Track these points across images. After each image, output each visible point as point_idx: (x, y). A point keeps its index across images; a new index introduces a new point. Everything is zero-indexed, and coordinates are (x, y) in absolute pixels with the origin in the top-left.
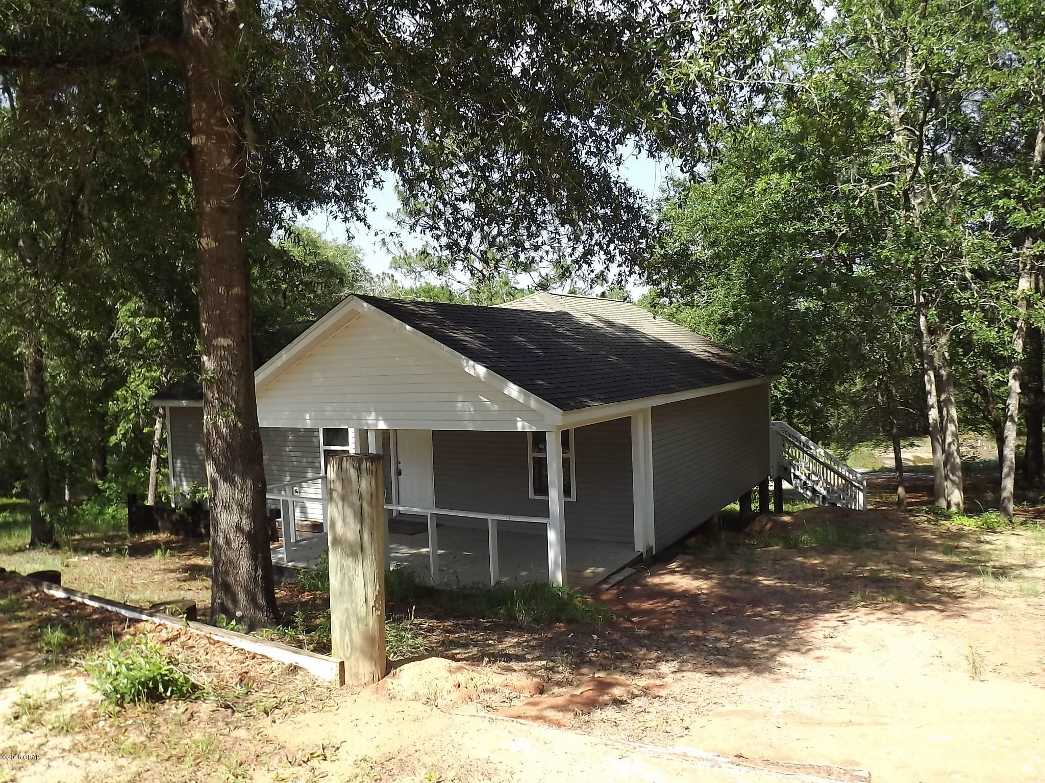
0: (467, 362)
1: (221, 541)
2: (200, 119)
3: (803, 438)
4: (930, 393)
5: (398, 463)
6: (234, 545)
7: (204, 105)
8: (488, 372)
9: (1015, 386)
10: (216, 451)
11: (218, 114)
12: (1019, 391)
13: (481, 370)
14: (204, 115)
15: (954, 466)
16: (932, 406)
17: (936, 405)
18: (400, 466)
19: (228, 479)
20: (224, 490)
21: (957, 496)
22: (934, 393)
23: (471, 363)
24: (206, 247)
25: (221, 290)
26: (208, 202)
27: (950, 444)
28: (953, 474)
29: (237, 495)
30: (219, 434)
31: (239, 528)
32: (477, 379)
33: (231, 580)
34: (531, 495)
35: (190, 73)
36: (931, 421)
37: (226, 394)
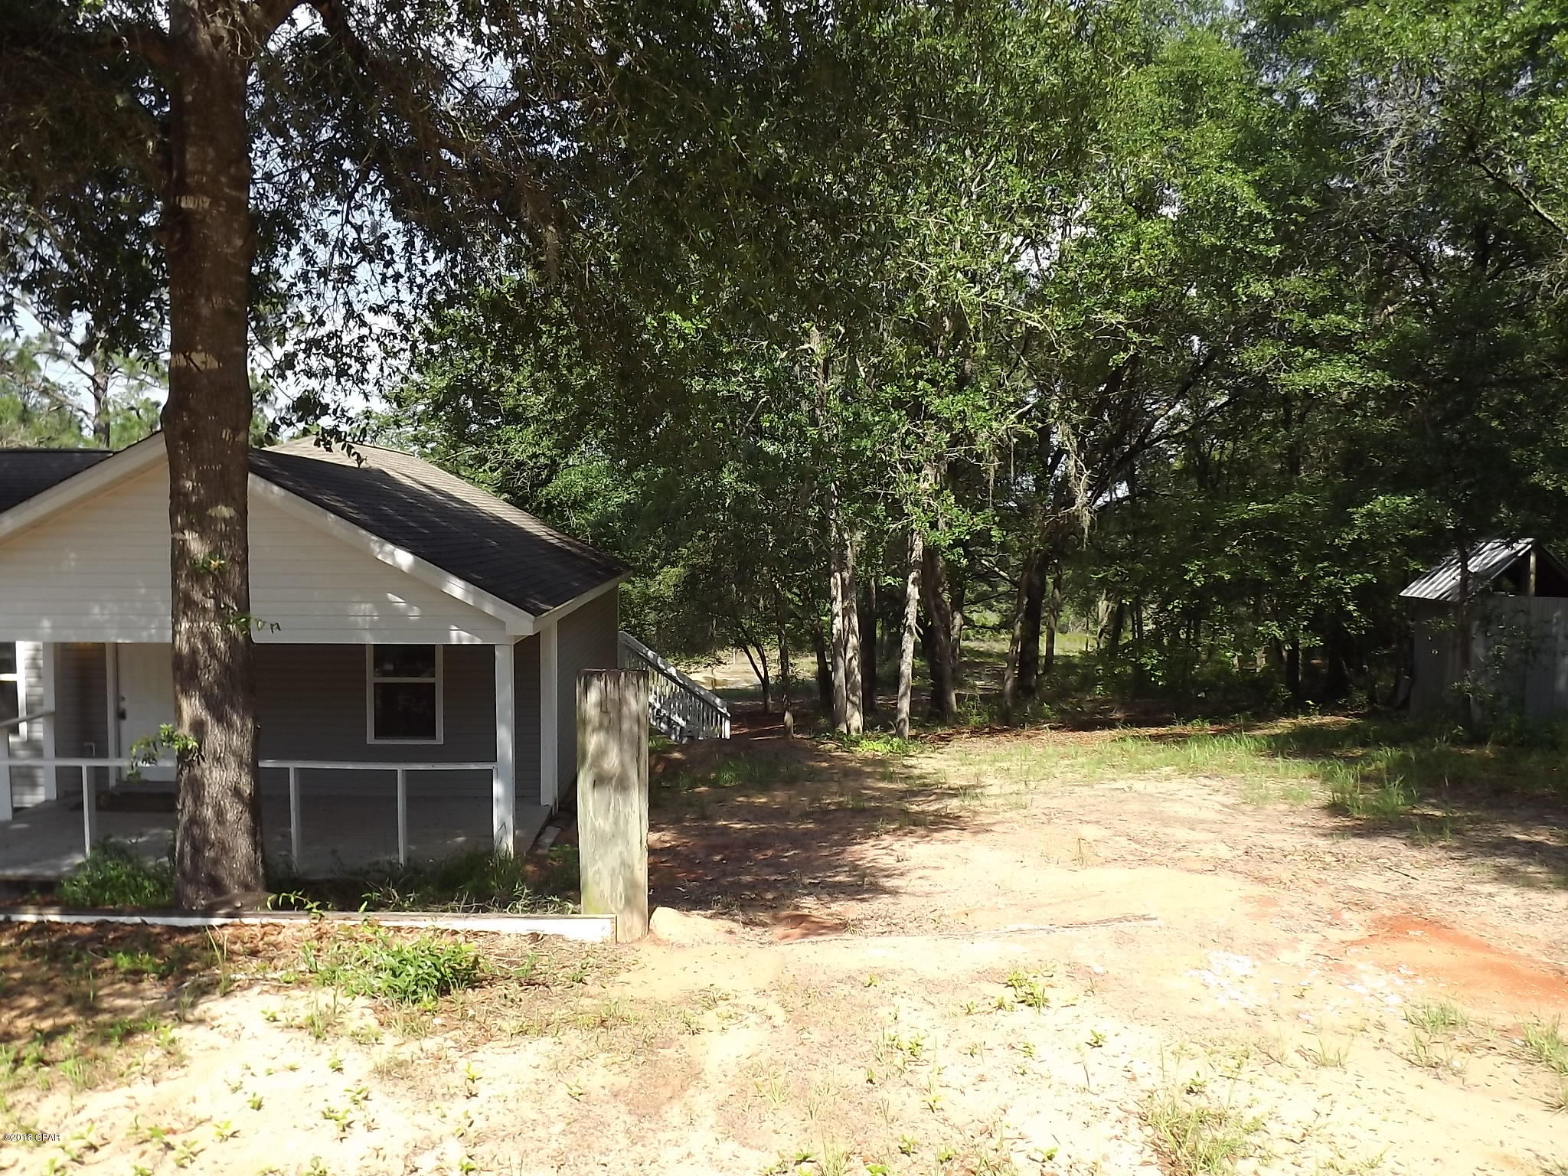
0: (381, 546)
1: (208, 813)
2: (203, 172)
3: (650, 653)
4: (835, 599)
5: (119, 698)
6: (230, 816)
7: (211, 152)
8: (416, 562)
9: (913, 591)
10: (207, 678)
11: (233, 170)
12: (918, 597)
13: (404, 559)
14: (209, 167)
15: (854, 683)
16: (837, 615)
17: (840, 614)
18: (124, 705)
19: (221, 718)
20: (216, 737)
21: (856, 720)
22: (840, 598)
23: (389, 547)
24: (202, 367)
25: (226, 434)
26: (208, 299)
28: (854, 695)
29: (236, 741)
30: (212, 650)
31: (237, 792)
32: (396, 570)
33: (222, 873)
34: (370, 739)
35: (189, 98)
36: (834, 631)
37: (227, 591)
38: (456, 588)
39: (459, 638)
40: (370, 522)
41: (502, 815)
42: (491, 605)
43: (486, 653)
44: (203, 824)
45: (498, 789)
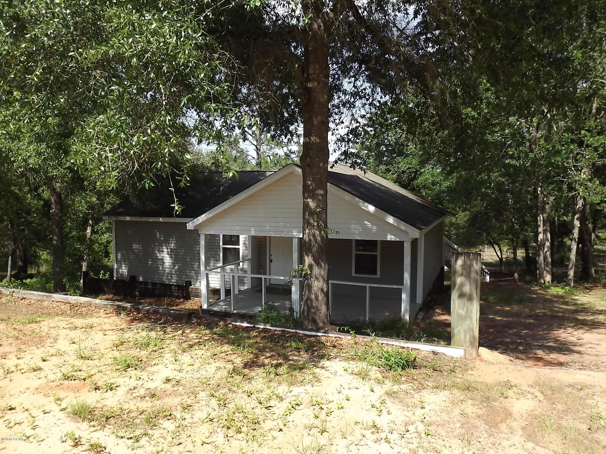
0: (363, 204)
1: (313, 296)
2: (315, 73)
3: (456, 246)
4: (540, 226)
5: (270, 255)
6: (320, 298)
7: (317, 66)
8: (376, 210)
9: (577, 223)
10: (315, 249)
11: (324, 72)
12: (579, 226)
13: (371, 208)
14: (317, 72)
15: (548, 262)
16: (541, 233)
18: (272, 258)
19: (318, 264)
20: (316, 270)
21: (548, 278)
22: (542, 225)
23: (366, 204)
24: (314, 142)
25: (321, 165)
26: (316, 118)
27: (546, 252)
28: (547, 267)
29: (322, 272)
30: (316, 240)
31: (322, 290)
32: (368, 212)
33: (317, 318)
34: (353, 274)
35: (311, 48)
36: (539, 240)
37: (321, 219)
38: (391, 220)
39: (391, 238)
40: (358, 195)
41: (405, 306)
42: (403, 226)
43: (400, 245)
44: (311, 301)
45: (404, 296)
